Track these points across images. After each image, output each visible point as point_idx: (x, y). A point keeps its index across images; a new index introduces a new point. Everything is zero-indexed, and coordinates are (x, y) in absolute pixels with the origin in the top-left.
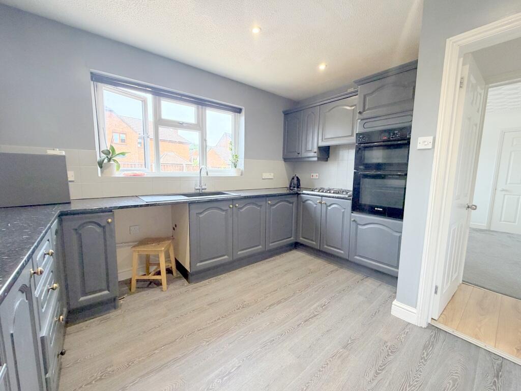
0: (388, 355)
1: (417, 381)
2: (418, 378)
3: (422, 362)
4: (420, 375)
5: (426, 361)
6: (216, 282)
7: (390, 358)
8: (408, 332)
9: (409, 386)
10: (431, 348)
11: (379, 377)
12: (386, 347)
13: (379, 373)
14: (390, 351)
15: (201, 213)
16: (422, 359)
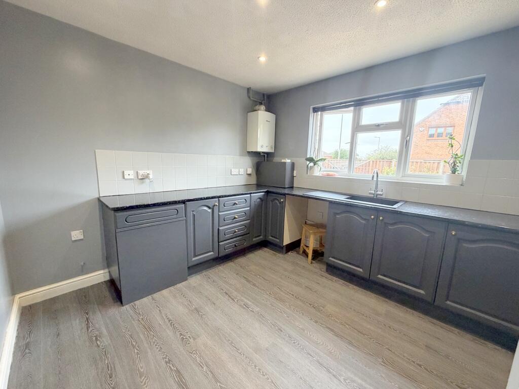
0: (181, 334)
1: (154, 343)
2: (156, 345)
3: (166, 358)
4: (157, 348)
5: (166, 363)
6: (342, 285)
7: (178, 334)
8: (202, 368)
9: (153, 335)
10: (177, 380)
11: (167, 321)
12: (189, 337)
13: (169, 322)
14: (185, 338)
15: (338, 214)
16: (169, 360)
